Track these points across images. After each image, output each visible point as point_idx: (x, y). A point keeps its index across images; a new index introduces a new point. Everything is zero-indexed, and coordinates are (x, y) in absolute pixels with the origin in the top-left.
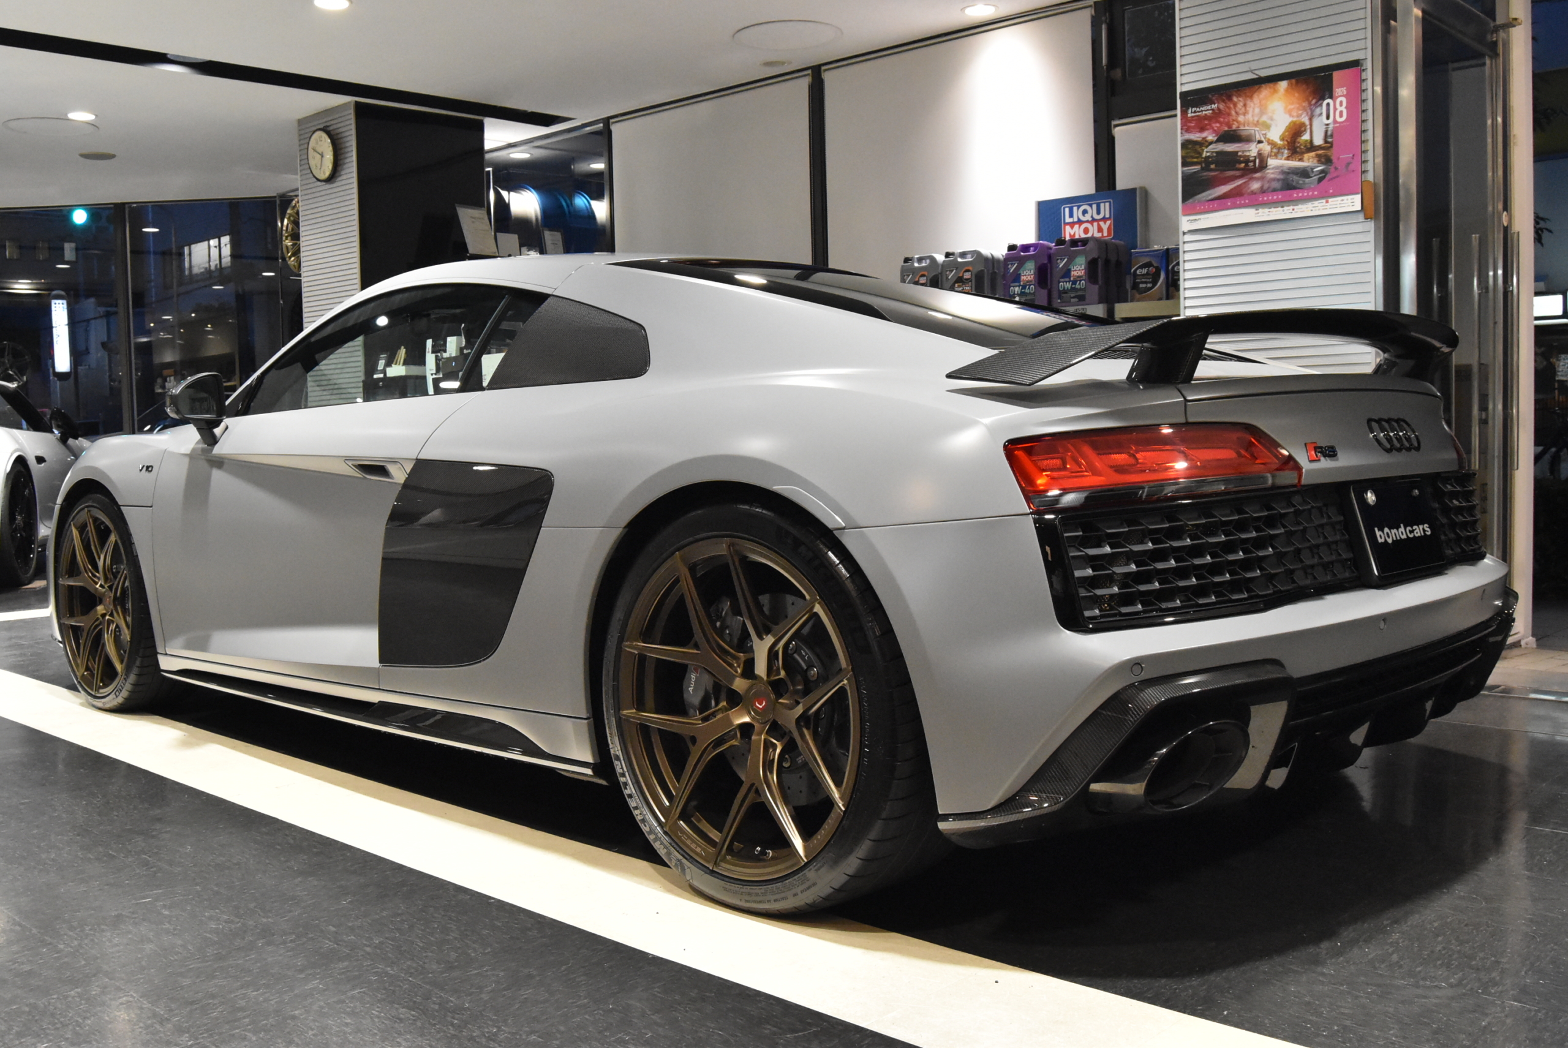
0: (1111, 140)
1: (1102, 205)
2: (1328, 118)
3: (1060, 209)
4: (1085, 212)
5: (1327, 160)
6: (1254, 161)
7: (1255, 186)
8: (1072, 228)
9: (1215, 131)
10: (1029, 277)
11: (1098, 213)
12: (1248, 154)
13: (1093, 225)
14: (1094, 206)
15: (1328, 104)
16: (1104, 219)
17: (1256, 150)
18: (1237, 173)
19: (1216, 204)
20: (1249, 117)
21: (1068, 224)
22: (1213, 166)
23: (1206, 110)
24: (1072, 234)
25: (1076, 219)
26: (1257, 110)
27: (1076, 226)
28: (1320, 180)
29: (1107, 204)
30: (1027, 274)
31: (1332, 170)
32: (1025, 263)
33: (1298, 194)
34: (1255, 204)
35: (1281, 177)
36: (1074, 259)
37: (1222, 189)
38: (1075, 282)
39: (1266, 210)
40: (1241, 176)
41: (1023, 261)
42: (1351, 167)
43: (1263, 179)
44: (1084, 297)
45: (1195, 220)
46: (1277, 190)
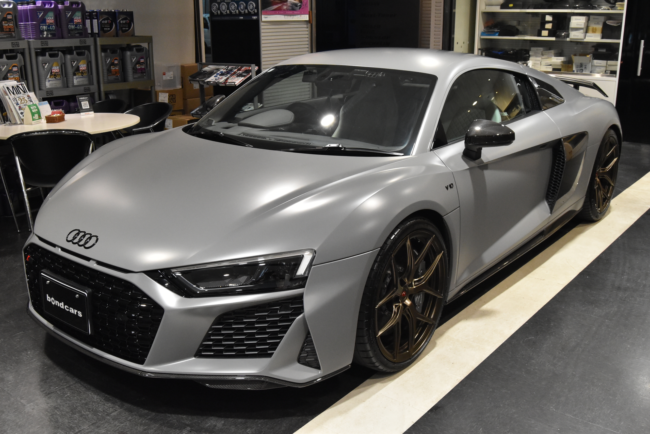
5: (301, 2)
7: (285, 7)
10: (51, 21)
19: (274, 12)
28: (300, 8)
30: (50, 19)
31: (302, 5)
32: (48, 13)
33: (295, 12)
34: (285, 14)
35: (291, 5)
36: (75, 13)
37: (275, 7)
38: (76, 25)
39: (287, 17)
40: (280, 3)
41: (46, 11)
42: (307, 5)
43: (286, 5)
44: (83, 33)
45: (266, 17)
46: (290, 10)
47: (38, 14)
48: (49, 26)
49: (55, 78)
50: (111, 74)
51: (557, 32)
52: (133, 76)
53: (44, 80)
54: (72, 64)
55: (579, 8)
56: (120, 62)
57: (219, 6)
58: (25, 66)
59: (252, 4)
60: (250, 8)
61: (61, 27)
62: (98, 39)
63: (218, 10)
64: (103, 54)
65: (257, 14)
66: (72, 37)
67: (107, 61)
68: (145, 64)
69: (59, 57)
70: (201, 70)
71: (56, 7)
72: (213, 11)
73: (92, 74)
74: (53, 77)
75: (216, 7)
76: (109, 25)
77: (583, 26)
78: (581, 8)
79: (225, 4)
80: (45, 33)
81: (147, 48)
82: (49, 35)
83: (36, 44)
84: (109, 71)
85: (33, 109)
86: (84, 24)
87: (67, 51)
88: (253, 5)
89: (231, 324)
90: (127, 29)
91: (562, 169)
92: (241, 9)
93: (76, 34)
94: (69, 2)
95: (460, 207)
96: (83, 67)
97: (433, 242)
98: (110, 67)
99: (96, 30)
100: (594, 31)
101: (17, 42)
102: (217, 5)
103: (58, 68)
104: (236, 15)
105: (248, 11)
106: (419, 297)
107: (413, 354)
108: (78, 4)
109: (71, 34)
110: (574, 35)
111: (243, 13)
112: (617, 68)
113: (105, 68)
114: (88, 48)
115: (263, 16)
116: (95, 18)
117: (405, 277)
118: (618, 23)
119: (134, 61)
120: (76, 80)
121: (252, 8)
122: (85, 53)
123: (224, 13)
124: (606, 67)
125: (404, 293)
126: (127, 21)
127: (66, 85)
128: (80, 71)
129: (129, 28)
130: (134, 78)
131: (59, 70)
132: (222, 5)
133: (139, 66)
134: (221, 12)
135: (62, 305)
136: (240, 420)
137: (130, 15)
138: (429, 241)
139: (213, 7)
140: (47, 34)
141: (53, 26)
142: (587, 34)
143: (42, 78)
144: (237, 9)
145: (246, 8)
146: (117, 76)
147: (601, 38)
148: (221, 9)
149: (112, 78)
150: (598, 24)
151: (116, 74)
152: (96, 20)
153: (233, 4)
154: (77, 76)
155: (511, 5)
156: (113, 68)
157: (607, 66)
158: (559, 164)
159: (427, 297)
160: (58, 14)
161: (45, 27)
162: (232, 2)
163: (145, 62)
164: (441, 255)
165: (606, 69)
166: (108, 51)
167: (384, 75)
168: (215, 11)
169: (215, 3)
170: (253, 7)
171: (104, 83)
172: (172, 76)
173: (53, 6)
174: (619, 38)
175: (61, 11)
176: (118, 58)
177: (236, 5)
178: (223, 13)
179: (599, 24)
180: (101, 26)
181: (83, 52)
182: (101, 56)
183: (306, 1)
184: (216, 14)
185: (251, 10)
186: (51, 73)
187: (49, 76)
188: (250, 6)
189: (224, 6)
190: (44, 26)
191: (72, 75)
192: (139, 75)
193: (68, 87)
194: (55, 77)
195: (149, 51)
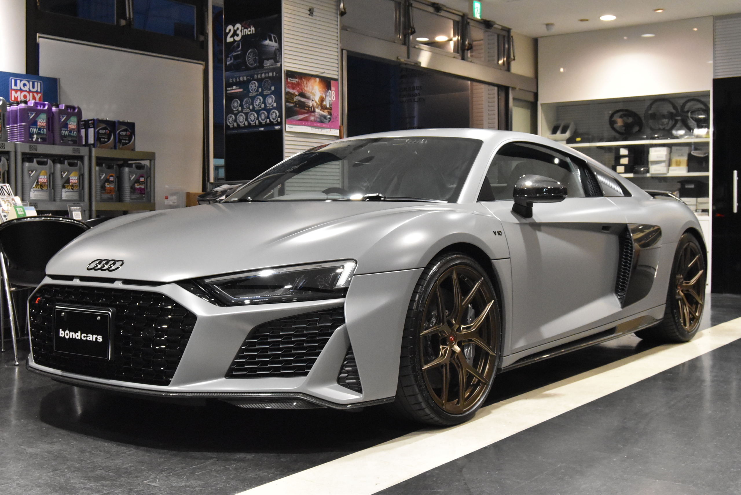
0: (37, 46)
1: (36, 83)
2: (330, 98)
3: (9, 79)
4: (25, 85)
5: (330, 114)
6: (311, 108)
7: (312, 118)
8: (16, 93)
9: (298, 91)
10: (43, 124)
11: (33, 87)
12: (309, 104)
13: (29, 94)
14: (31, 83)
15: (330, 93)
16: (37, 92)
17: (312, 104)
18: (306, 111)
19: (299, 122)
20: (308, 89)
21: (14, 90)
22: (297, 106)
23: (295, 81)
24: (16, 97)
25: (19, 88)
26: (311, 87)
27: (19, 93)
28: (329, 121)
29: (39, 84)
30: (42, 121)
31: (332, 118)
32: (40, 114)
33: (324, 125)
34: (312, 126)
35: (319, 117)
36: (70, 118)
37: (301, 117)
38: (70, 132)
39: (314, 129)
40: (307, 113)
41: (39, 113)
42: (337, 119)
43: (314, 116)
44: (76, 141)
45: (291, 127)
46: (318, 122)
47: (29, 114)
48: (40, 129)
49: (42, 189)
50: (104, 192)
51: (635, 168)
52: (130, 196)
53: (29, 189)
54: (62, 175)
55: (658, 138)
56: (116, 180)
57: (236, 117)
58: (8, 172)
59: (275, 112)
60: (272, 117)
61: (53, 131)
62: (93, 150)
63: (234, 122)
64: (97, 168)
65: (280, 124)
66: (65, 144)
67: (102, 176)
68: (145, 183)
69: (48, 164)
70: (212, 190)
71: (50, 109)
72: (229, 124)
73: (83, 188)
74: (39, 187)
75: (232, 119)
76: (107, 135)
77: (664, 159)
78: (660, 138)
79: (243, 114)
80: (35, 136)
81: (149, 166)
82: (38, 139)
83: (23, 148)
84: (103, 187)
85: (20, 211)
86: (79, 132)
87: (57, 159)
88: (276, 114)
89: (266, 337)
90: (127, 141)
91: (631, 257)
92: (262, 119)
93: (69, 141)
94: (65, 106)
95: (511, 258)
96: (74, 179)
97: (481, 285)
98: (104, 184)
99: (91, 141)
100: (678, 164)
101: (2, 144)
102: (233, 116)
103: (46, 177)
104: (256, 126)
105: (270, 120)
106: (469, 349)
107: (464, 410)
108: (74, 108)
109: (64, 140)
110: (655, 170)
111: (264, 124)
112: (708, 206)
113: (99, 184)
114: (81, 158)
115: (287, 126)
116: (91, 126)
117: (452, 318)
118: (705, 154)
119: (133, 179)
120: (65, 194)
121: (274, 117)
122: (77, 163)
123: (242, 125)
124: (696, 205)
125: (451, 337)
126: (128, 132)
127: (53, 198)
128: (71, 184)
129: (130, 140)
130: (132, 199)
131: (47, 181)
132: (240, 116)
133: (138, 185)
134: (238, 125)
135: (78, 336)
136: (272, 454)
137: (131, 126)
138: (477, 284)
139: (229, 119)
140: (37, 139)
141: (45, 130)
142: (671, 168)
143: (27, 188)
144: (257, 120)
145: (268, 117)
146: (112, 195)
147: (687, 171)
148: (238, 121)
149: (105, 196)
150: (682, 155)
151: (110, 192)
152: (93, 129)
153: (252, 114)
154: (66, 189)
155: (578, 139)
156: (107, 185)
157: (698, 204)
158: (627, 252)
159: (478, 350)
160: (51, 118)
161: (35, 130)
162: (252, 112)
163: (145, 181)
164: (491, 304)
165: (697, 207)
166: (104, 165)
167: (426, 142)
168: (231, 124)
169: (231, 115)
170: (276, 115)
171: (96, 201)
172: (176, 201)
173: (46, 107)
174: (707, 170)
175: (54, 113)
176: (113, 175)
177: (256, 115)
178: (240, 125)
179: (684, 156)
180: (98, 137)
181: (75, 163)
182: (96, 170)
183: (336, 114)
184: (232, 127)
185: (274, 119)
186: (38, 182)
187: (34, 186)
188: (272, 114)
189: (241, 117)
190: (34, 128)
191: (61, 187)
192: (138, 196)
193: (54, 201)
194: (41, 187)
195: (150, 169)
